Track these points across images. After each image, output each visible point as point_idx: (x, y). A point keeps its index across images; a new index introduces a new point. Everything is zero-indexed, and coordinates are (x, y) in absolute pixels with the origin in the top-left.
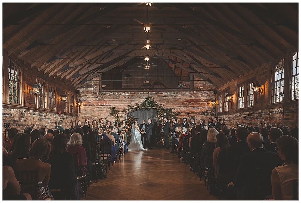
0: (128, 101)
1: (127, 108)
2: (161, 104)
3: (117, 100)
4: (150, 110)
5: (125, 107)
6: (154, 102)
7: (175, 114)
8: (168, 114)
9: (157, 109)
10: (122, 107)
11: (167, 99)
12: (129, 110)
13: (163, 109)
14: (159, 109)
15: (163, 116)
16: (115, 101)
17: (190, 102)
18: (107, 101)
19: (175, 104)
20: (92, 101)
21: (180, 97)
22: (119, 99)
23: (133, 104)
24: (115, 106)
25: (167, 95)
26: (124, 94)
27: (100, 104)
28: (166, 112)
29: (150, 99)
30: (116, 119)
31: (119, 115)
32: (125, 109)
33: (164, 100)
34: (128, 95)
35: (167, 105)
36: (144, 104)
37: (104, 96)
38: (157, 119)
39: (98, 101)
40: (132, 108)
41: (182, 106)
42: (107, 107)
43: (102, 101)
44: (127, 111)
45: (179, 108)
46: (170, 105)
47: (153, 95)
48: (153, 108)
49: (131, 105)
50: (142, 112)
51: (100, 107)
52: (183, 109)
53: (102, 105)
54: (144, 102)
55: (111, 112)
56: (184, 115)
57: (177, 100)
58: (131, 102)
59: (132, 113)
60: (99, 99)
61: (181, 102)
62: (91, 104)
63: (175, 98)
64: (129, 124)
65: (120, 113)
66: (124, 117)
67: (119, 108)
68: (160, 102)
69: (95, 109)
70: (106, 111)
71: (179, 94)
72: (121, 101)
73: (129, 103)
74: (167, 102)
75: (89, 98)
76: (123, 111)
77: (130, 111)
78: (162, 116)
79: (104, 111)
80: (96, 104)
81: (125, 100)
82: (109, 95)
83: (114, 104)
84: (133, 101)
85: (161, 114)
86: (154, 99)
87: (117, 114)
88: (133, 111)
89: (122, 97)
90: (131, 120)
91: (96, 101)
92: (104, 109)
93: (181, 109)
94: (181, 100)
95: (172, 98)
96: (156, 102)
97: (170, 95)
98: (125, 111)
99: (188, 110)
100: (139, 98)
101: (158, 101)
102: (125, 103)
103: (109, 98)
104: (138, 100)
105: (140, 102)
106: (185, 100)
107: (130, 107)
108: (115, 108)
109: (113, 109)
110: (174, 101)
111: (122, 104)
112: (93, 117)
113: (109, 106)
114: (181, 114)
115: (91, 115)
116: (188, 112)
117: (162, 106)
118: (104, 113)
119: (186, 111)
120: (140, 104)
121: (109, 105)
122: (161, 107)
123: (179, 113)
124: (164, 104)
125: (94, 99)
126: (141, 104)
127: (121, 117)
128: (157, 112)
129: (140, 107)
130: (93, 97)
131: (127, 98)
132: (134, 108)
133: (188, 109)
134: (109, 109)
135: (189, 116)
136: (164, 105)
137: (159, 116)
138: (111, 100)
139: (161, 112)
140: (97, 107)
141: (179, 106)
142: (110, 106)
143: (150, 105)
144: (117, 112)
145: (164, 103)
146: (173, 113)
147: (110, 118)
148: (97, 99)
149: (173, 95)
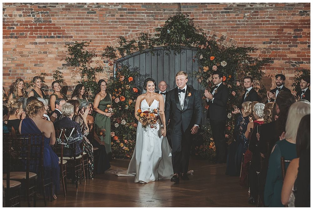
0: (120, 24)
1: (115, 44)
2: (215, 35)
3: (90, 23)
4: (183, 52)
5: (110, 42)
6: (193, 29)
7: (256, 65)
8: (233, 65)
9: (202, 48)
10: (102, 43)
11: (233, 21)
12: (121, 51)
13: (221, 48)
14: (208, 50)
15: (220, 67)
16: (82, 25)
17: (302, 30)
18: (59, 25)
19: (255, 35)
20: (19, 24)
21: (271, 15)
22: (93, 19)
23: (132, 35)
24: (83, 41)
25: (231, 9)
26: (109, 6)
27: (40, 33)
28: (228, 59)
29: (181, 21)
30: (84, 76)
31: (93, 64)
32: (109, 48)
33: (223, 22)
34: (119, 9)
35: (232, 37)
36: (164, 36)
37: (51, 10)
38: (201, 78)
39: (34, 26)
40: (131, 46)
41: (278, 40)
42: (60, 43)
43: (45, 25)
44: (117, 53)
45: (268, 47)
46: (240, 38)
47: (192, 7)
48: (192, 46)
49: (129, 36)
50: (158, 56)
51: (40, 43)
52: (280, 49)
53: (45, 38)
54: (163, 30)
55: (70, 56)
56: (280, 67)
57: (261, 24)
58: (129, 28)
59: (131, 60)
60: (38, 20)
61: (273, 30)
62: (15, 33)
63: (256, 17)
64: (119, 91)
65: (98, 58)
66: (107, 70)
67: (95, 46)
68: (213, 30)
69: (27, 46)
70: (58, 53)
71: (269, 6)
72: (100, 25)
73: (121, 31)
74: (232, 27)
75: (9, 17)
76: (103, 55)
77: (125, 54)
78: (215, 68)
79: (50, 53)
80: (29, 33)
81: (112, 22)
82: (66, 9)
83: (80, 35)
84: (134, 25)
85: (213, 63)
86: (193, 19)
87: (87, 61)
88: (134, 54)
89: (101, 15)
90: (126, 79)
91: (29, 26)
92: (52, 47)
93: (274, 49)
94: (273, 24)
95: (247, 18)
96: (201, 30)
97: (240, 8)
98: (109, 53)
99: (294, 52)
100: (150, 17)
101: (205, 25)
102: (111, 31)
103: (66, 17)
104: (148, 22)
105: (154, 28)
106: (284, 22)
107: (125, 42)
108: (83, 46)
109: (77, 47)
110: (252, 27)
111: (103, 35)
112: (19, 71)
113: (65, 40)
114: (273, 65)
115: (13, 65)
116: (295, 59)
117: (218, 40)
118: (51, 59)
119: (289, 56)
120: (153, 33)
121: (67, 37)
122: (215, 43)
123: (267, 61)
124: (224, 34)
125: (23, 19)
126: (156, 35)
127: (100, 70)
128: (201, 57)
129: (154, 43)
130: (21, 13)
131: (117, 16)
132: (136, 44)
133: (294, 49)
134: (67, 49)
135: (297, 70)
136: (222, 38)
137: (207, 69)
138: (70, 22)
139: (212, 58)
140: (32, 43)
141: (268, 40)
142: (69, 40)
143: (183, 38)
144: (87, 57)
145: (223, 31)
146: (250, 59)
147: (67, 74)
148: (32, 19)
149: (250, 9)
